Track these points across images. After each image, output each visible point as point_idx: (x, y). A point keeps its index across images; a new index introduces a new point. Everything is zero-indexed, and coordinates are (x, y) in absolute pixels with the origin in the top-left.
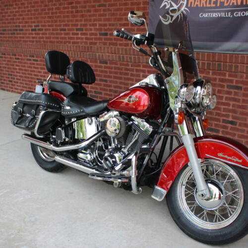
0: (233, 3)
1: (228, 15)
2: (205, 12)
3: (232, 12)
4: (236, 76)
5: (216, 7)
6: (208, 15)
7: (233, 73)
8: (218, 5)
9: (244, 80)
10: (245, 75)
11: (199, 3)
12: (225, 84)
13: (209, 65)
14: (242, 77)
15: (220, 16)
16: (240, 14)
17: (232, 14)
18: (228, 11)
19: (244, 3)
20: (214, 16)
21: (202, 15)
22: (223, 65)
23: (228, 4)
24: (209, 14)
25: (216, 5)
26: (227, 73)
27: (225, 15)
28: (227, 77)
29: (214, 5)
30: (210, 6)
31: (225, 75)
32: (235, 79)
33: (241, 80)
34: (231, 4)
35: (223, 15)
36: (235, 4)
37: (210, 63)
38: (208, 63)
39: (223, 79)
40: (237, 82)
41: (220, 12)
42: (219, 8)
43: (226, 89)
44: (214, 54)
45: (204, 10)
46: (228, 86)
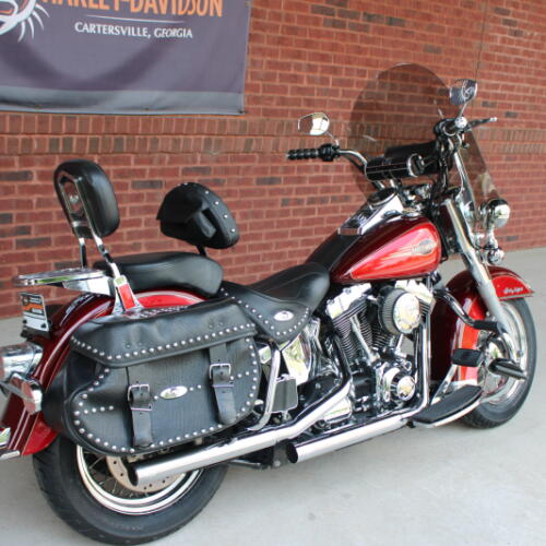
0: (151, 10)
1: (141, 32)
2: (89, 21)
3: (151, 28)
4: (150, 162)
5: (111, 12)
6: (96, 29)
7: (146, 156)
8: (117, 8)
9: (166, 166)
10: (167, 157)
12: (129, 181)
13: (94, 143)
14: (161, 161)
15: (124, 33)
16: (164, 33)
17: (150, 31)
18: (142, 25)
19: (174, 12)
20: (111, 31)
21: (81, 27)
22: (128, 140)
23: (138, 10)
24: (99, 26)
25: (112, 6)
26: (133, 157)
27: (136, 32)
28: (133, 166)
29: (107, 8)
30: (96, 6)
31: (127, 162)
32: (147, 167)
33: (160, 167)
34: (146, 11)
35: (131, 31)
36: (156, 12)
37: (98, 139)
38: (91, 141)
39: (123, 170)
40: (153, 172)
41: (125, 24)
42: (116, 14)
43: (130, 191)
44: (109, 119)
45: (84, 14)
46: (134, 185)
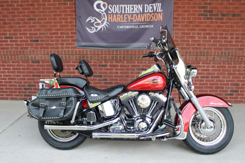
0: (139, 20)
1: (136, 27)
2: (121, 25)
3: (139, 25)
4: (142, 63)
5: (128, 22)
6: (123, 27)
7: (140, 61)
8: (129, 21)
9: (147, 64)
10: (147, 62)
11: (116, 20)
12: (135, 68)
13: (124, 57)
14: (145, 63)
15: (131, 28)
16: (143, 27)
17: (139, 26)
18: (136, 25)
19: (146, 21)
20: (127, 27)
21: (119, 27)
22: (134, 57)
23: (135, 21)
24: (124, 26)
25: (128, 21)
26: (136, 61)
27: (135, 27)
28: (136, 64)
29: (127, 21)
30: (123, 21)
31: (135, 63)
32: (141, 65)
33: (145, 64)
34: (138, 21)
35: (133, 27)
36: (141, 21)
37: (125, 56)
38: (123, 57)
39: (133, 65)
40: (143, 66)
41: (131, 25)
42: (130, 23)
43: (136, 71)
44: (128, 51)
45: (120, 24)
46: (137, 69)
